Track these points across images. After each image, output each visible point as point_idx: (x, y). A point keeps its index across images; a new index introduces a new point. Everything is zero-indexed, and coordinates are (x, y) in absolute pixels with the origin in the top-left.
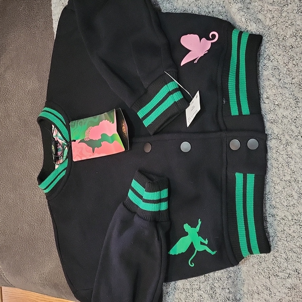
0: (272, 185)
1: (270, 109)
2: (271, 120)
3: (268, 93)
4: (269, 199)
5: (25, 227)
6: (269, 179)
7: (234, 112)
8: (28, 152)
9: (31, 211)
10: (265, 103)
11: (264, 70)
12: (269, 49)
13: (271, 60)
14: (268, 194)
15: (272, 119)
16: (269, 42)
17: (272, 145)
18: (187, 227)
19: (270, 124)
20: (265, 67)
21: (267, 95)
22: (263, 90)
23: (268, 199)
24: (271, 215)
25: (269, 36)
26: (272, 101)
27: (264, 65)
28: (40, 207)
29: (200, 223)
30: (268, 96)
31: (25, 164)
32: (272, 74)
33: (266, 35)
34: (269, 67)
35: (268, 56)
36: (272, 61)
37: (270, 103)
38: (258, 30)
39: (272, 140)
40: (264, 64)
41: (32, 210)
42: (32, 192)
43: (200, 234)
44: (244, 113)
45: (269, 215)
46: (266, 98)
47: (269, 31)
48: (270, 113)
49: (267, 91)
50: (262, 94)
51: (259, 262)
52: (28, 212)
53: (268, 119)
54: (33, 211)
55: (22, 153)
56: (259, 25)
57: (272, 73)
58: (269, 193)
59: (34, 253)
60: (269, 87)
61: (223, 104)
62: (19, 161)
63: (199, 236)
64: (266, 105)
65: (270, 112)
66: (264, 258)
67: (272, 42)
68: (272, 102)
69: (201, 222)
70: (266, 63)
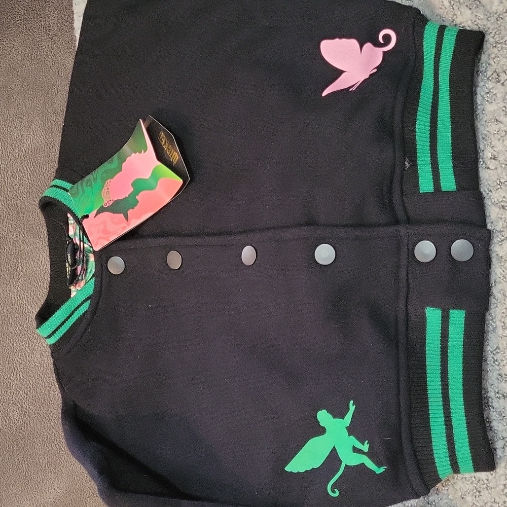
0: (504, 335)
1: (499, 180)
2: (502, 201)
3: (495, 149)
4: (497, 363)
5: (11, 412)
6: (497, 323)
7: (426, 185)
8: (22, 268)
9: (24, 382)
10: (488, 168)
11: (488, 101)
12: (499, 59)
13: (501, 82)
14: (494, 352)
15: (504, 199)
16: (499, 46)
17: (504, 253)
18: (323, 417)
19: (498, 209)
20: (488, 95)
21: (492, 151)
22: (485, 142)
23: (494, 362)
24: (501, 396)
25: (497, 33)
26: (504, 164)
27: (488, 93)
28: (41, 374)
29: (352, 408)
30: (495, 153)
31: (15, 291)
32: (504, 109)
33: (492, 31)
34: (498, 95)
35: (495, 74)
36: (503, 84)
37: (500, 169)
38: (475, 22)
39: (503, 242)
40: (487, 91)
41: (25, 380)
42: (27, 345)
43: (351, 430)
44: (444, 189)
45: (497, 395)
46: (491, 158)
47: (499, 22)
48: (499, 189)
49: (493, 143)
50: (483, 151)
51: (475, 491)
52: (17, 383)
53: (496, 200)
54: (28, 382)
55: (10, 269)
56: (477, 12)
57: (504, 107)
58: (498, 351)
59: (27, 464)
60: (496, 135)
61: (404, 170)
62: (5, 285)
63: (349, 435)
64: (492, 172)
65: (499, 186)
66: (486, 482)
67: (504, 46)
68: (503, 166)
69: (355, 406)
70: (492, 89)
